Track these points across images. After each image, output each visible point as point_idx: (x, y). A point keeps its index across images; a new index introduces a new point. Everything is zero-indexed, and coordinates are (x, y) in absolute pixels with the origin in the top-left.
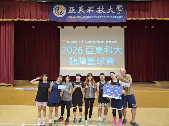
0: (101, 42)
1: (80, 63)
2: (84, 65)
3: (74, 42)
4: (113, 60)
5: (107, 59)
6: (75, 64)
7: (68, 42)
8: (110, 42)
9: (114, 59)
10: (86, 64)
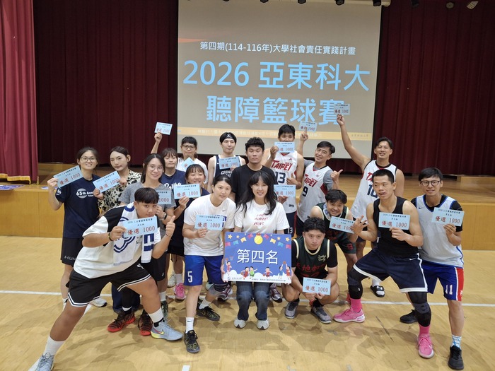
0: (306, 50)
2: (251, 121)
7: (204, 45)
8: (335, 50)
10: (258, 118)
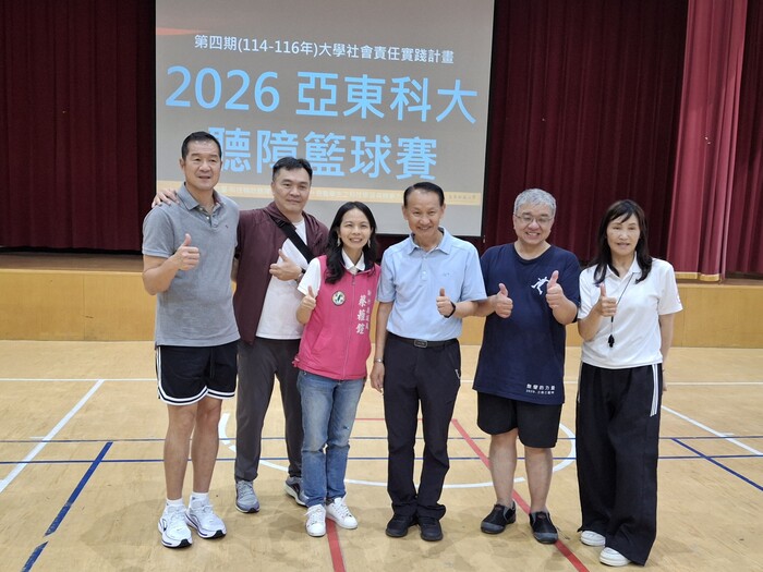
0: (373, 54)
3: (231, 43)
4: (432, 151)
7: (201, 41)
8: (422, 55)
9: (434, 146)
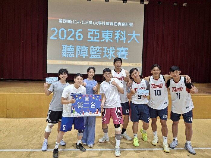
1: (79, 54)
5: (117, 49)
6: (72, 57)
7: (61, 21)
8: (123, 24)
10: (87, 56)
